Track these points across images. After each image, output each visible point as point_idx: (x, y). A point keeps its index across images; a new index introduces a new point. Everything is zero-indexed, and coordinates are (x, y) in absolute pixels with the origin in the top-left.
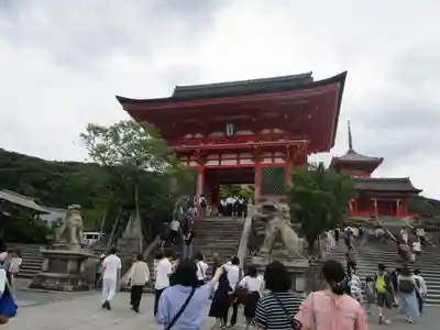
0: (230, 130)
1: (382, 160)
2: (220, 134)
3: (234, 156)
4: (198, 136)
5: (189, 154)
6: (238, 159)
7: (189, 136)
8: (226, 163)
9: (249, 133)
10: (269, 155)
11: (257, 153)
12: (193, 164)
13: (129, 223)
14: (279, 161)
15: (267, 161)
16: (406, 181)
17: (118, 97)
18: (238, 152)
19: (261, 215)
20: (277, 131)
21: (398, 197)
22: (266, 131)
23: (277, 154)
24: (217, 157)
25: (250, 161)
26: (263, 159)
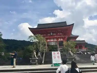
4: (45, 35)
6: (54, 40)
7: (43, 35)
8: (51, 40)
9: (55, 34)
14: (62, 40)
16: (84, 41)
18: (53, 38)
21: (83, 45)
22: (59, 34)
23: (61, 38)
24: (49, 39)
25: (56, 40)
26: (58, 39)
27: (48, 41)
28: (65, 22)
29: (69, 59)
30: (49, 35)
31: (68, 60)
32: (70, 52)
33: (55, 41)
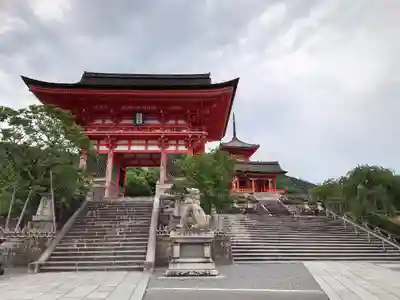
0: (139, 119)
1: (258, 146)
2: (131, 122)
3: (144, 142)
4: (108, 122)
5: (99, 139)
6: (147, 145)
7: (100, 122)
8: (134, 148)
9: (156, 122)
11: (164, 141)
12: (103, 148)
13: (41, 205)
14: (182, 148)
15: (172, 148)
16: (276, 164)
17: (23, 77)
18: (147, 139)
20: (181, 122)
21: (269, 177)
22: (172, 122)
23: (180, 142)
24: (126, 142)
25: (156, 148)
26: (168, 146)
27: (120, 148)
28: (207, 77)
29: (182, 244)
30: (124, 122)
31: (177, 249)
32: (197, 206)
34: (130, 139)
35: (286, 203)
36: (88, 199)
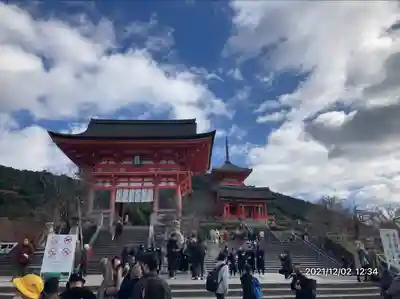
0: (137, 160)
1: (251, 170)
2: (131, 163)
3: (141, 180)
4: (112, 162)
5: (105, 177)
6: (143, 182)
7: (105, 162)
9: (151, 162)
10: (164, 179)
12: (108, 185)
14: (172, 184)
15: (163, 184)
16: (267, 190)
17: (49, 132)
18: (143, 177)
19: (160, 224)
20: (172, 162)
21: (259, 203)
22: (163, 162)
23: (170, 179)
24: (126, 180)
25: (151, 184)
26: (160, 182)
27: (122, 184)
30: (125, 163)
32: (178, 232)
33: (148, 188)
34: (129, 177)
35: (274, 229)
36: (99, 228)
